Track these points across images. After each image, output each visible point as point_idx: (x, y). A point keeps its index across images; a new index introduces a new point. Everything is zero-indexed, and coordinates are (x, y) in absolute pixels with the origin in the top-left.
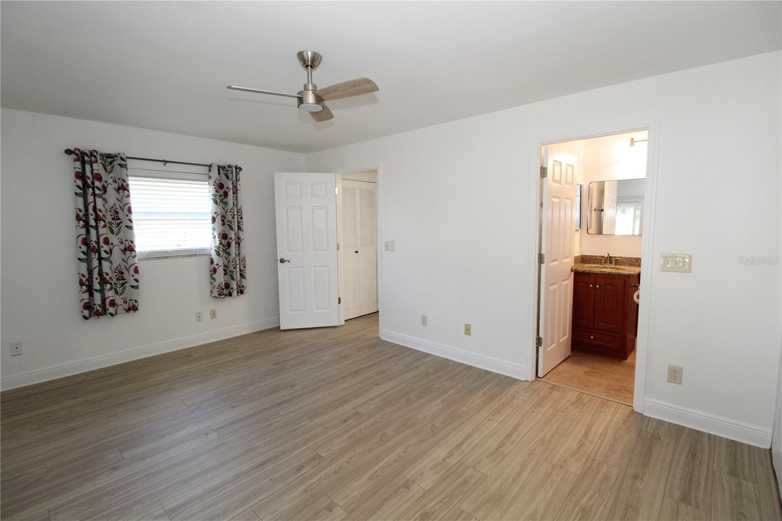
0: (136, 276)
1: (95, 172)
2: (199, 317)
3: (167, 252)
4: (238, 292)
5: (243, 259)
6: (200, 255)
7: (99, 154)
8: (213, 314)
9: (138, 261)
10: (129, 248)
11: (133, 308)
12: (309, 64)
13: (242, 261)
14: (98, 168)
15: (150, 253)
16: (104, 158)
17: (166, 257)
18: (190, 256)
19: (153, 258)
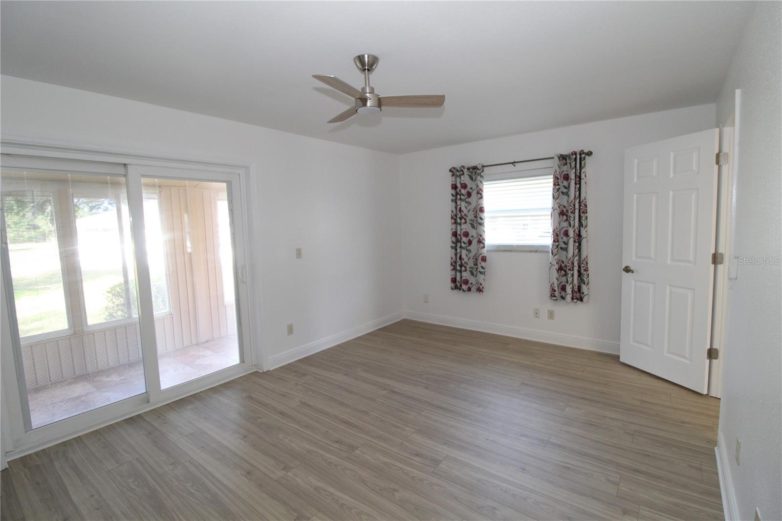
0: (483, 264)
1: (462, 182)
2: (536, 313)
3: (512, 246)
4: (572, 299)
5: (583, 261)
6: (542, 252)
7: (466, 168)
8: (551, 315)
9: (487, 251)
10: (480, 241)
11: (479, 290)
12: (367, 68)
13: (582, 263)
14: (465, 179)
15: (499, 246)
16: (471, 170)
17: (510, 251)
18: (531, 251)
19: (500, 251)
